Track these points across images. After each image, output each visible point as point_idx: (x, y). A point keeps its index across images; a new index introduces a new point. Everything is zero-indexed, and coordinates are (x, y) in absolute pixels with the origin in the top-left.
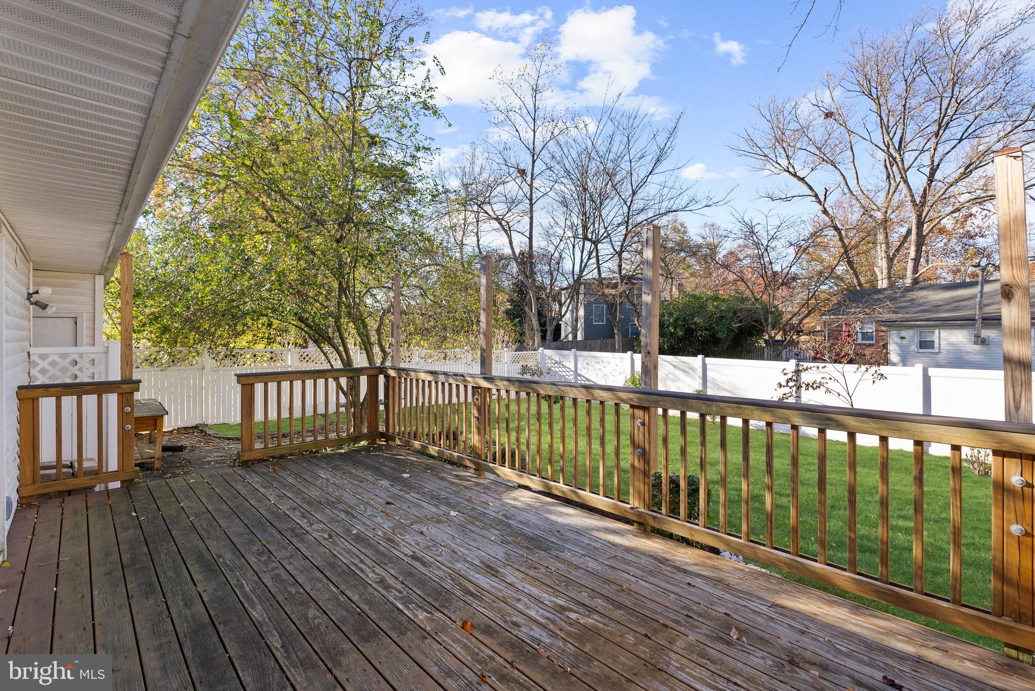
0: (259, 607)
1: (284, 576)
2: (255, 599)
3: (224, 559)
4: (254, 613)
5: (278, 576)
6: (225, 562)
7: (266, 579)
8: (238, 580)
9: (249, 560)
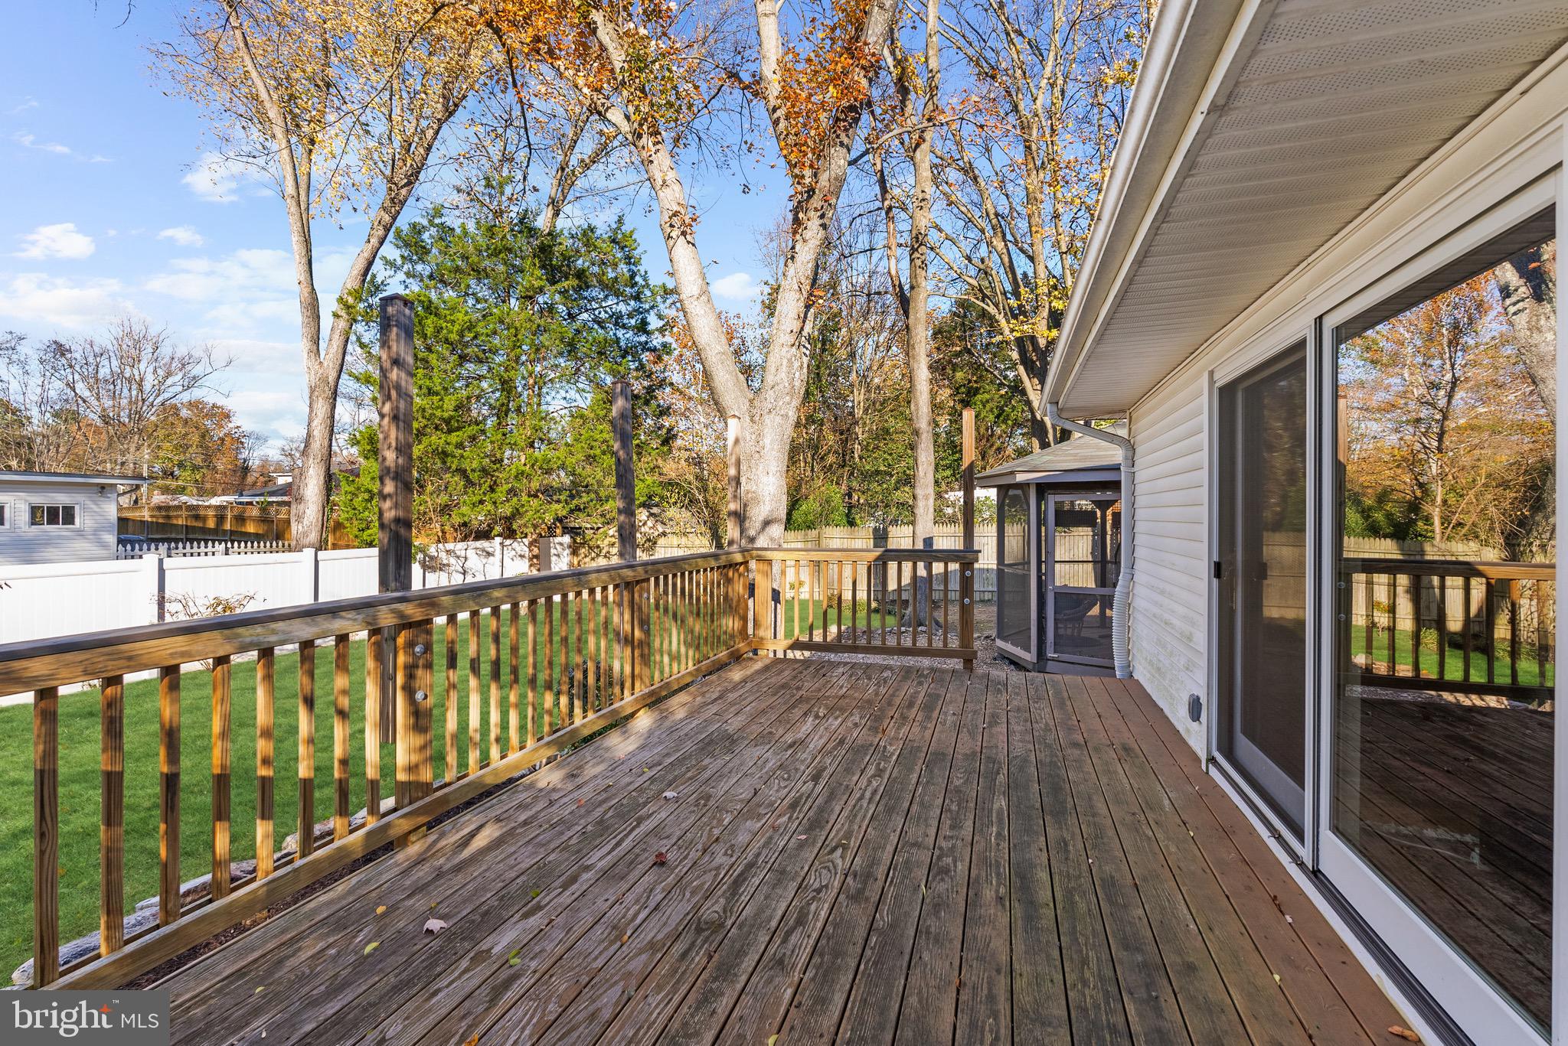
0: (996, 806)
1: (947, 823)
2: (994, 815)
3: (997, 891)
4: (1003, 803)
5: (952, 827)
6: (999, 884)
7: (967, 831)
8: (998, 845)
9: (967, 868)
